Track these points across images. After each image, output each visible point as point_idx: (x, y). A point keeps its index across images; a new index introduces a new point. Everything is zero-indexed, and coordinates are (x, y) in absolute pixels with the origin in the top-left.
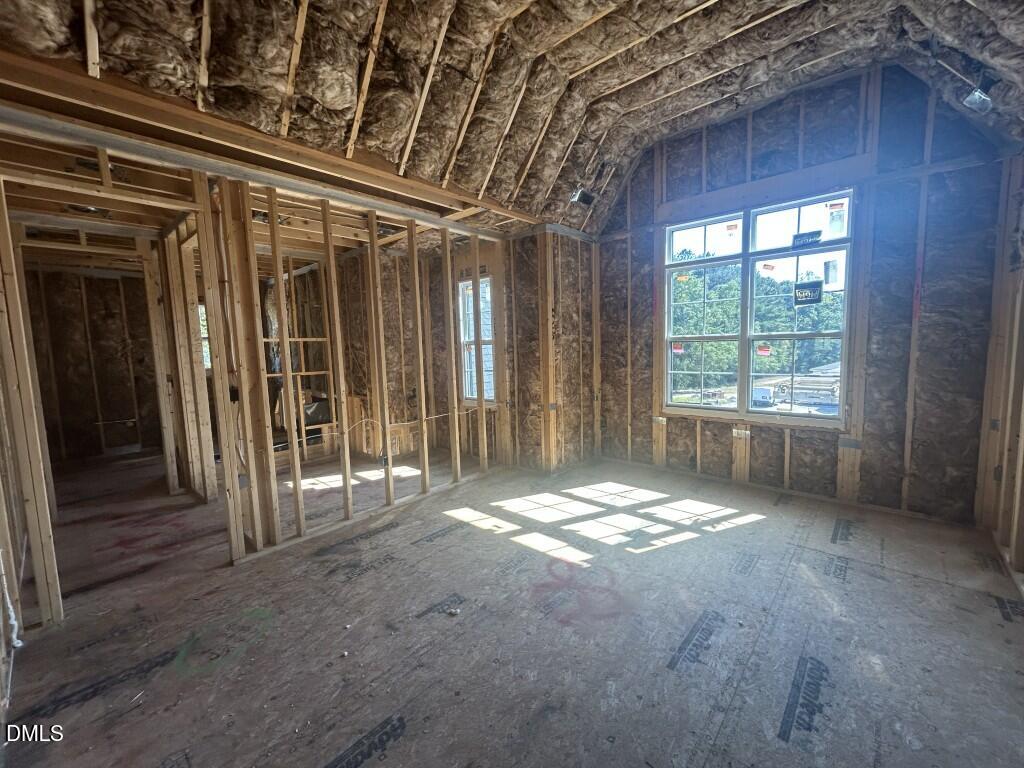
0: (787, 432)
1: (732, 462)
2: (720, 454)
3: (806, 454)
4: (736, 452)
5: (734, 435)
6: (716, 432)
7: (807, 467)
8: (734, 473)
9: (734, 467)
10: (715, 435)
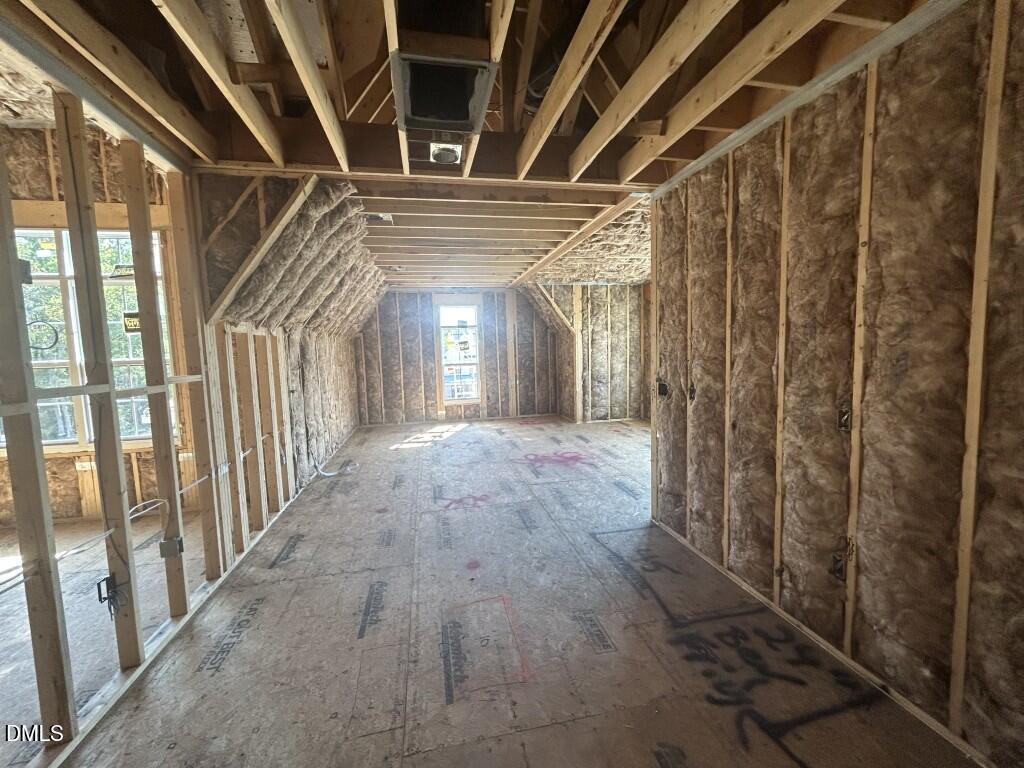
0: (133, 456)
1: (80, 499)
2: (63, 492)
3: (151, 473)
4: (83, 485)
5: (78, 468)
6: (55, 469)
7: (155, 485)
8: (84, 512)
9: (83, 502)
10: (55, 473)
